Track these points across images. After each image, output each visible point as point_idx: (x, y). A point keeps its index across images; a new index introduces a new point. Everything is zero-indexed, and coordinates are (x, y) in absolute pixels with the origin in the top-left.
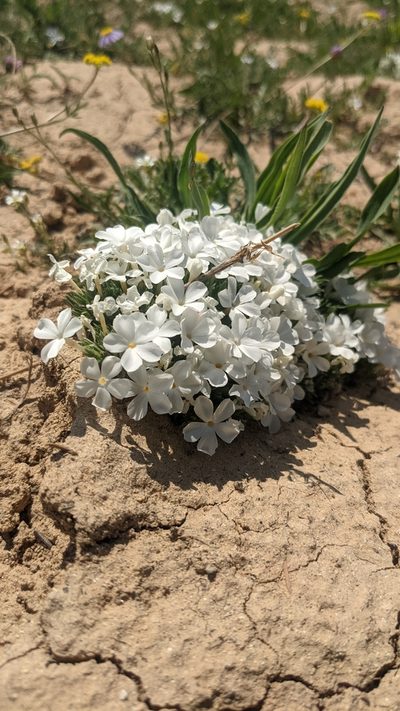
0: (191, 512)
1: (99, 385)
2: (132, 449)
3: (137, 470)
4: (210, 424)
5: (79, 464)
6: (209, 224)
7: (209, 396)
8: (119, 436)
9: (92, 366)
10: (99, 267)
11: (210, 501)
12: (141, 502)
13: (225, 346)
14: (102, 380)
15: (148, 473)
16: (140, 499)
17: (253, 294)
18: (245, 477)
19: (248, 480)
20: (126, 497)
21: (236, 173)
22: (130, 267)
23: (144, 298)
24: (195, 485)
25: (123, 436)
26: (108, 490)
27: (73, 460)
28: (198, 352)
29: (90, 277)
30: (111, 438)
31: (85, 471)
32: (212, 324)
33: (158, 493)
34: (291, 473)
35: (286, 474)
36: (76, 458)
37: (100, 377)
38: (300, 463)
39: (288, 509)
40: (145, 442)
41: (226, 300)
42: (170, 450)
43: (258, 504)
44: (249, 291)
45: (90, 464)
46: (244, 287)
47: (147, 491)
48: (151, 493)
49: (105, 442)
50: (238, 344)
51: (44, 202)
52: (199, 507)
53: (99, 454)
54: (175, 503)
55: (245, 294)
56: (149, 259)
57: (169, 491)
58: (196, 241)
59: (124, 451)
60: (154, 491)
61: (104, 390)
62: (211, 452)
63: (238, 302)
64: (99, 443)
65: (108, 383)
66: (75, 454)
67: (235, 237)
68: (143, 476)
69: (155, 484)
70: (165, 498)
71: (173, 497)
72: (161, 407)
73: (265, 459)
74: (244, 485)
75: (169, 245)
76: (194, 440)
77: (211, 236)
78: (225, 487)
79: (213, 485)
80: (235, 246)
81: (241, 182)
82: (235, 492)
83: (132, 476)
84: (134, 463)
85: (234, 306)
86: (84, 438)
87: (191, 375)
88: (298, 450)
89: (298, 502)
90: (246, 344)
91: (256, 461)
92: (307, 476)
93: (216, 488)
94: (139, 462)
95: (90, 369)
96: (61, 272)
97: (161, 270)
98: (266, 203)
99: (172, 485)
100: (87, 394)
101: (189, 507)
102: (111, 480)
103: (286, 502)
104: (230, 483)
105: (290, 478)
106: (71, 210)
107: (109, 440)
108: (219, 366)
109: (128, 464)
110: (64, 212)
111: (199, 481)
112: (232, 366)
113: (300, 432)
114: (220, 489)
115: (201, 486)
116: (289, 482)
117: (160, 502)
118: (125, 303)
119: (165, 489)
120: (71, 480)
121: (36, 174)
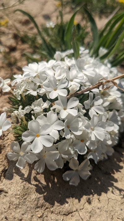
0: (65, 217)
1: (20, 156)
2: (36, 185)
3: (38, 199)
4: (77, 170)
5: (8, 199)
6: (80, 62)
7: (76, 158)
8: (30, 178)
9: (16, 146)
10: (23, 87)
11: (74, 209)
12: (40, 218)
13: (86, 132)
14: (22, 153)
15: (44, 199)
16: (39, 216)
17: (101, 101)
18: (92, 193)
19: (93, 195)
20: (32, 216)
21: (89, 29)
22: (40, 87)
23: (46, 105)
24: (67, 200)
25: (32, 177)
26: (23, 214)
27: (5, 196)
28: (73, 136)
29: (18, 93)
30: (26, 181)
31: (11, 203)
32: (81, 121)
33: (48, 210)
34: (113, 189)
35: (110, 189)
36: (7, 195)
37: (20, 152)
38: (116, 181)
39: (112, 214)
40: (43, 178)
41: (87, 105)
42: (56, 180)
43: (98, 211)
44: (99, 99)
45: (14, 199)
46: (96, 98)
47: (44, 208)
48: (46, 209)
49: (22, 184)
50: (93, 130)
51: (9, 39)
52: (69, 214)
53: (19, 193)
54: (57, 214)
55: (97, 101)
56: (49, 84)
57: (55, 207)
58: (74, 72)
59: (32, 188)
60: (47, 208)
61: (22, 158)
62: (76, 184)
63: (93, 105)
64: (19, 185)
65: (24, 155)
66: (7, 193)
67: (92, 69)
68: (42, 201)
69: (47, 204)
70: (52, 212)
71: (56, 210)
72: (52, 166)
73: (101, 181)
74: (91, 199)
75: (60, 75)
76: (68, 179)
77: (81, 68)
78: (82, 199)
79: (76, 198)
80: (93, 74)
81: (91, 34)
82: (87, 203)
83: (36, 202)
84: (37, 194)
85: (91, 107)
86: (12, 181)
87: (68, 149)
88: (115, 172)
89: (117, 209)
90: (97, 130)
91: (97, 182)
92: (120, 190)
93: (77, 200)
94: (40, 193)
95: (15, 148)
96: (6, 86)
97: (55, 90)
98: (104, 46)
99: (56, 204)
100: (14, 159)
101: (64, 214)
102: (25, 207)
103: (111, 209)
104: (85, 198)
105: (112, 192)
106: (20, 43)
107: (24, 183)
108: (82, 141)
109: (34, 196)
110: (17, 43)
111: (69, 197)
112: (89, 142)
113: (115, 160)
114: (79, 201)
115: (70, 200)
116: (112, 194)
117: (50, 215)
118: (36, 108)
119: (53, 207)
120: (4, 210)
121: (7, 27)
